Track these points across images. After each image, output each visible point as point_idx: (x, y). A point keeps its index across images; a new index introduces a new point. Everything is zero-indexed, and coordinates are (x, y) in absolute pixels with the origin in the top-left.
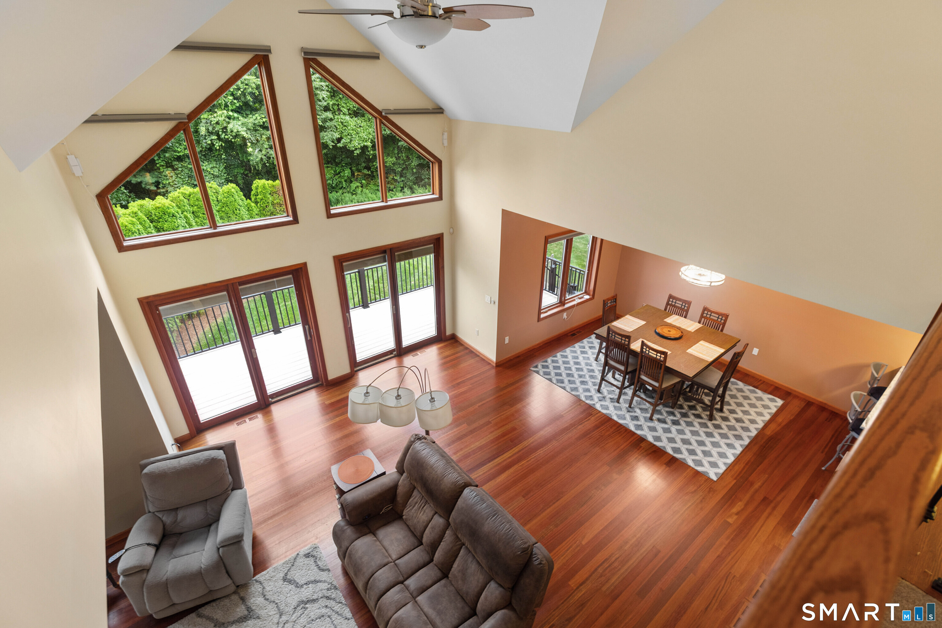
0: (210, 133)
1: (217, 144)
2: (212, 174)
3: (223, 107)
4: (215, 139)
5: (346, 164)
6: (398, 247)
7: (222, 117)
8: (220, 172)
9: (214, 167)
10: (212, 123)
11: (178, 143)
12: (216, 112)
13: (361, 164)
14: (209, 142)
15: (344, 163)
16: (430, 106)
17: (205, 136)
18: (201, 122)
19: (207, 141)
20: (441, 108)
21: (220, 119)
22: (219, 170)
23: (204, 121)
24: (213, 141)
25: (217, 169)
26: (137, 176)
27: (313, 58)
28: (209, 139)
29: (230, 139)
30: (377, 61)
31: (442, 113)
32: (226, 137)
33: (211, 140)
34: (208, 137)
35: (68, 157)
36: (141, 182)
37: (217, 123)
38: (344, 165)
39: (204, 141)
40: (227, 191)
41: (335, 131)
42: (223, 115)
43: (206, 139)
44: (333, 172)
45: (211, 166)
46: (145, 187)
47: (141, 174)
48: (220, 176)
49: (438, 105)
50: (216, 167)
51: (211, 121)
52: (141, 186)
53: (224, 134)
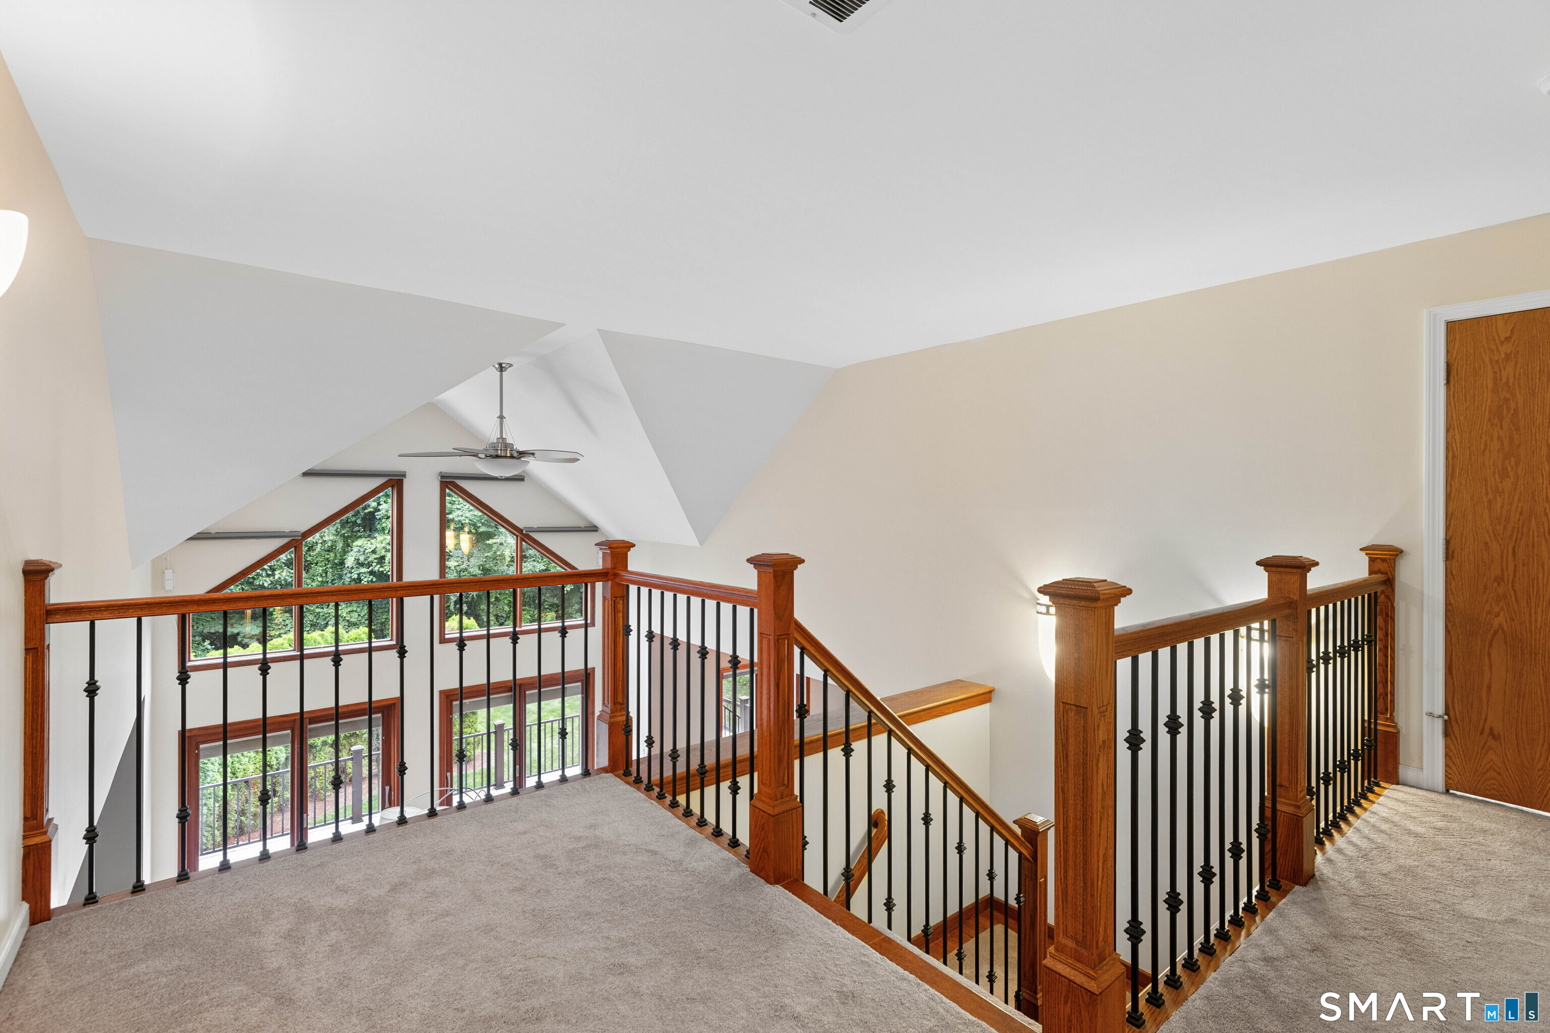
0: (361, 565)
1: (366, 580)
2: (348, 621)
3: (386, 532)
4: (364, 573)
5: (550, 605)
6: (531, 684)
7: (382, 543)
8: (360, 618)
9: (352, 611)
10: (367, 551)
11: (310, 578)
12: (375, 538)
13: (572, 606)
14: (356, 576)
15: (546, 605)
16: (582, 524)
17: (352, 568)
18: (352, 550)
19: (353, 574)
20: (596, 527)
21: (378, 546)
22: (359, 615)
23: (355, 549)
24: (361, 575)
25: (357, 614)
26: (235, 625)
27: (450, 481)
28: (356, 572)
29: (385, 572)
30: (523, 483)
31: (597, 531)
32: (381, 569)
33: (359, 574)
34: (355, 569)
35: (166, 571)
36: (238, 634)
37: (374, 552)
38: (546, 607)
39: (349, 575)
40: (355, 636)
41: (540, 561)
42: (384, 542)
43: (351, 573)
44: (529, 617)
45: (349, 609)
46: (242, 640)
47: (242, 623)
48: (358, 623)
49: (591, 523)
50: (356, 611)
51: (366, 549)
52: (236, 639)
53: (379, 566)
